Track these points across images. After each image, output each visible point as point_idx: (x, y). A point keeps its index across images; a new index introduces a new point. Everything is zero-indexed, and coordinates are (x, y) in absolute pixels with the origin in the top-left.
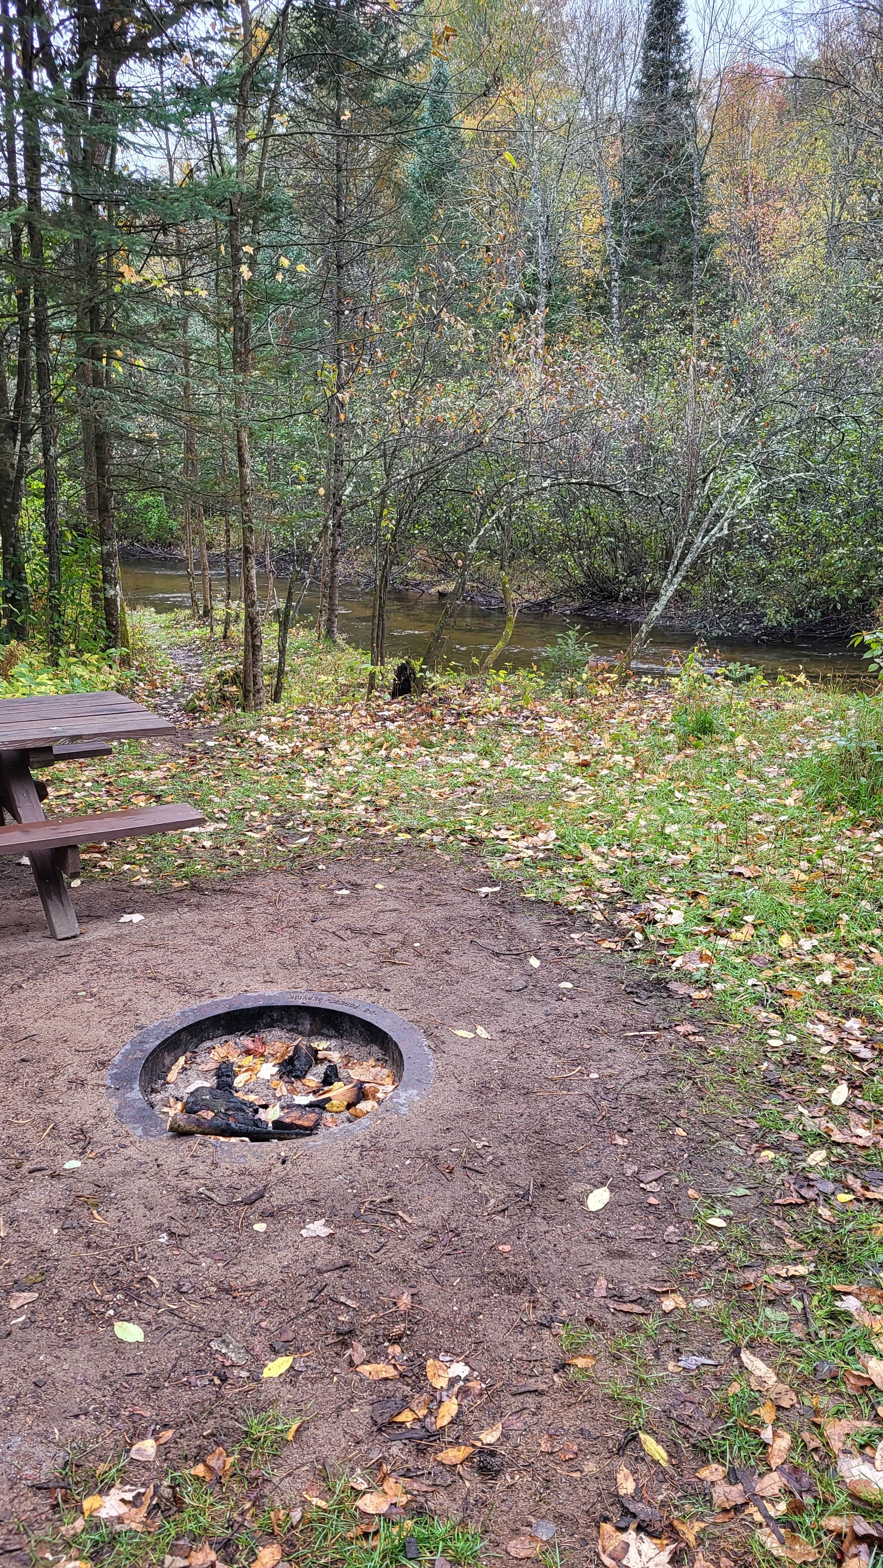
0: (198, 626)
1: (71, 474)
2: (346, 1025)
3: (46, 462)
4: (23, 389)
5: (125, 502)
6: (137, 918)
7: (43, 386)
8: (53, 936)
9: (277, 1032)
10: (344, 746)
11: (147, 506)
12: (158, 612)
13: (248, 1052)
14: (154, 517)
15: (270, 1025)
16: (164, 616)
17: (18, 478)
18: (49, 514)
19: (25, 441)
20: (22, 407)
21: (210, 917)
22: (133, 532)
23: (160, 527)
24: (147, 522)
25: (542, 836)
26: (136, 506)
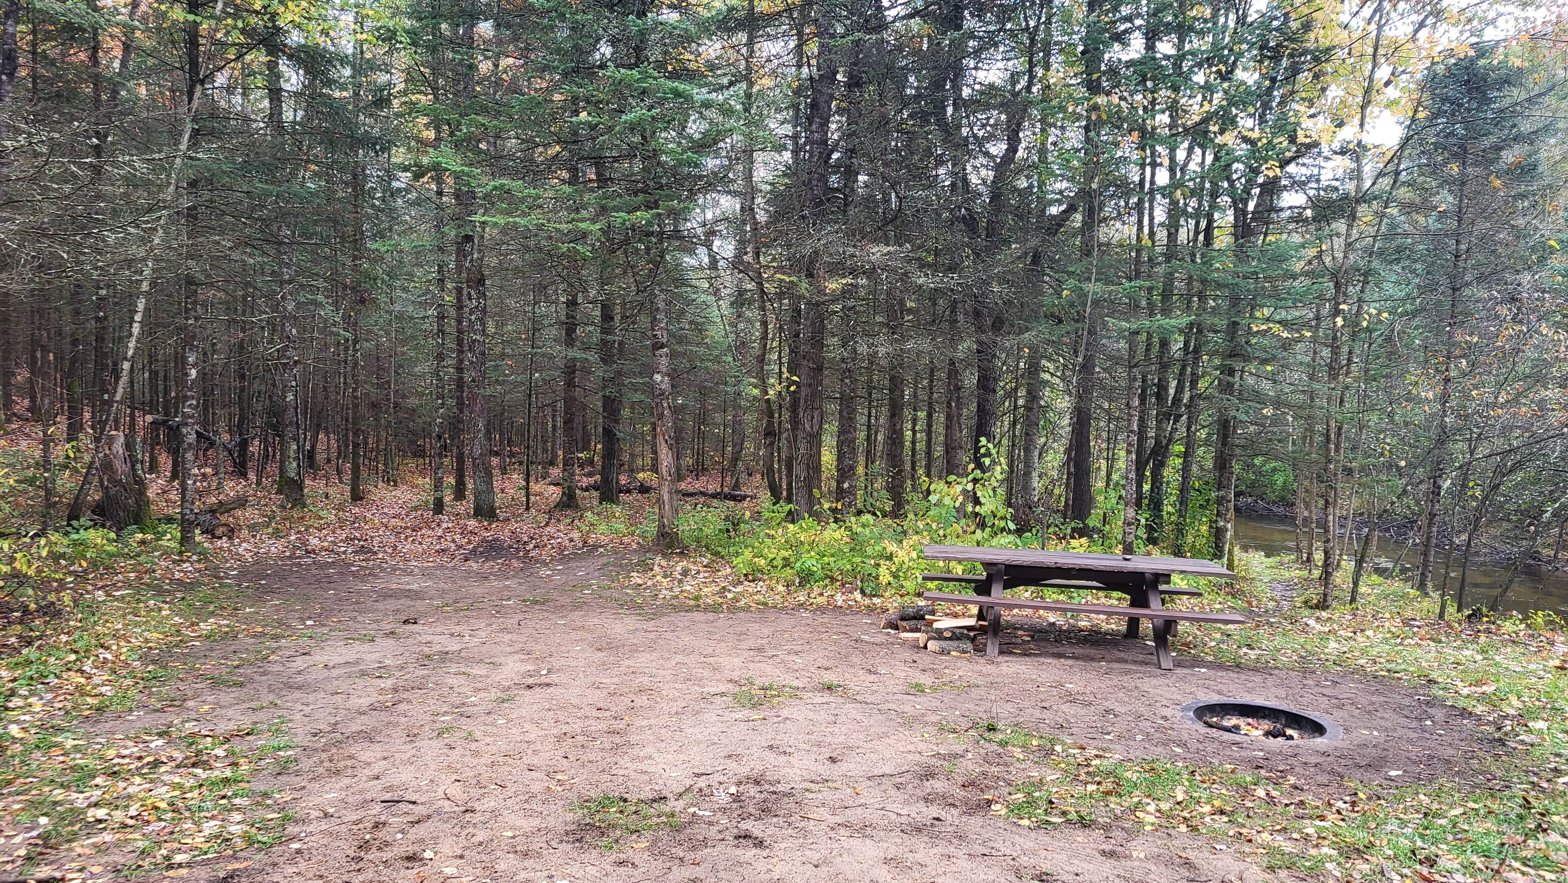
0: (1300, 569)
1: (1207, 442)
2: (1304, 723)
3: (1188, 436)
4: (1180, 389)
5: (1254, 465)
6: (1203, 670)
7: (1194, 384)
8: (1160, 668)
9: (1267, 721)
10: (1370, 633)
11: (1274, 470)
12: (1268, 556)
13: (1249, 724)
14: (1279, 479)
15: (1264, 717)
16: (1271, 560)
17: (1168, 445)
18: (1186, 469)
19: (1176, 421)
20: (1177, 400)
21: (1243, 677)
22: (1258, 492)
23: (1284, 488)
24: (1273, 484)
25: (1485, 688)
26: (1264, 469)
